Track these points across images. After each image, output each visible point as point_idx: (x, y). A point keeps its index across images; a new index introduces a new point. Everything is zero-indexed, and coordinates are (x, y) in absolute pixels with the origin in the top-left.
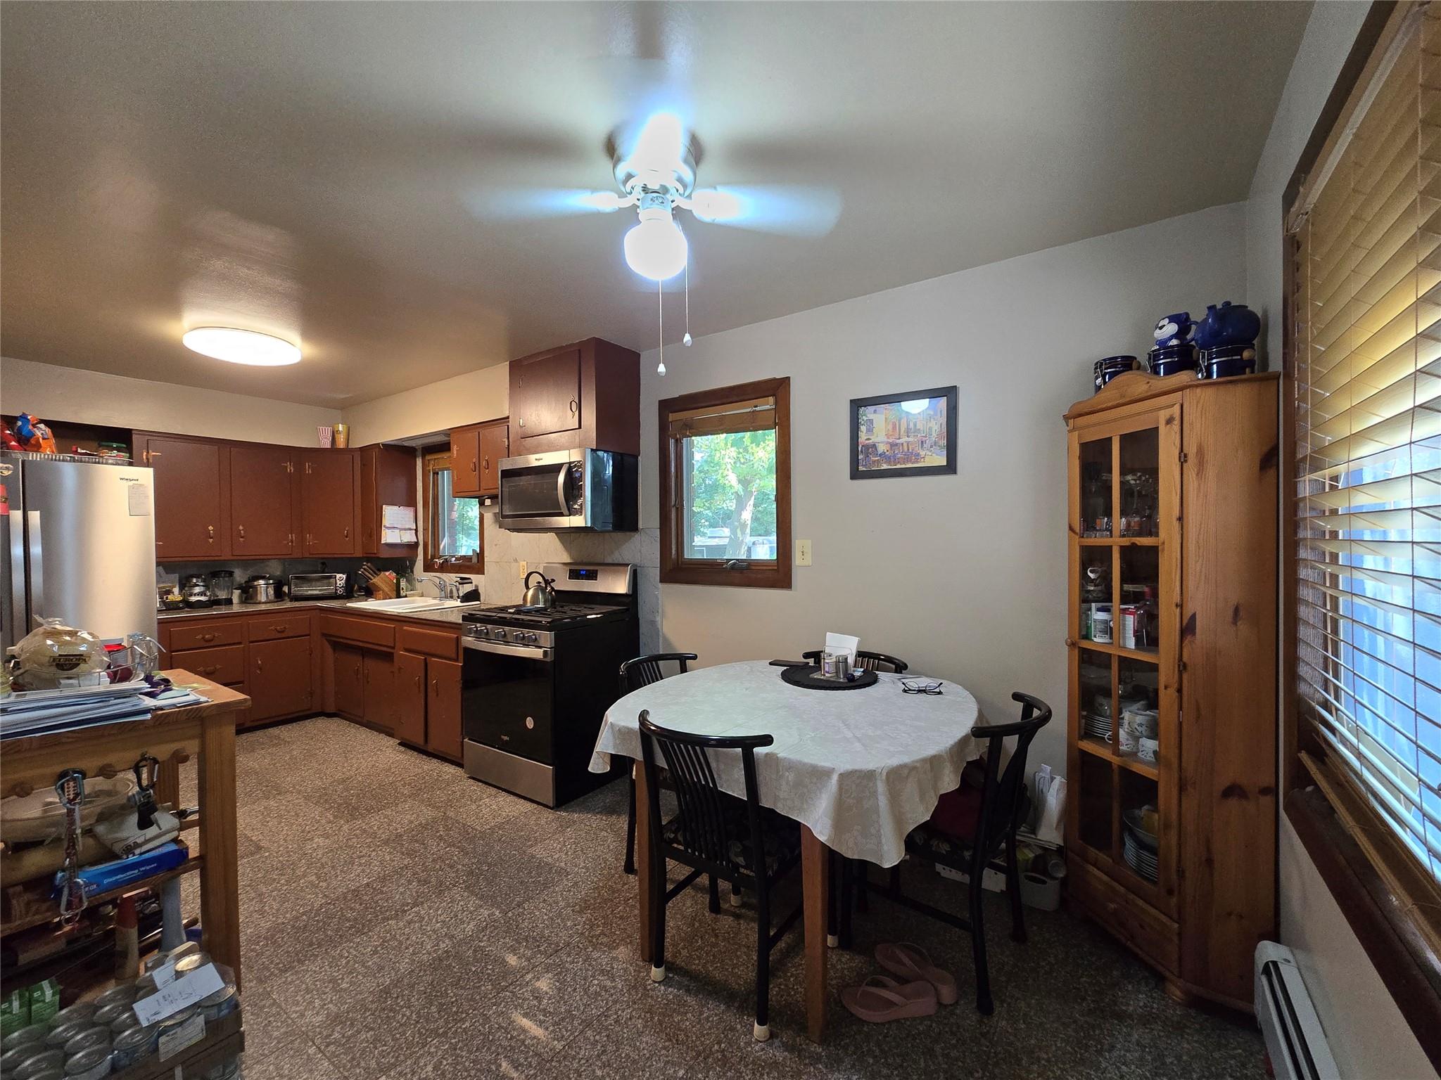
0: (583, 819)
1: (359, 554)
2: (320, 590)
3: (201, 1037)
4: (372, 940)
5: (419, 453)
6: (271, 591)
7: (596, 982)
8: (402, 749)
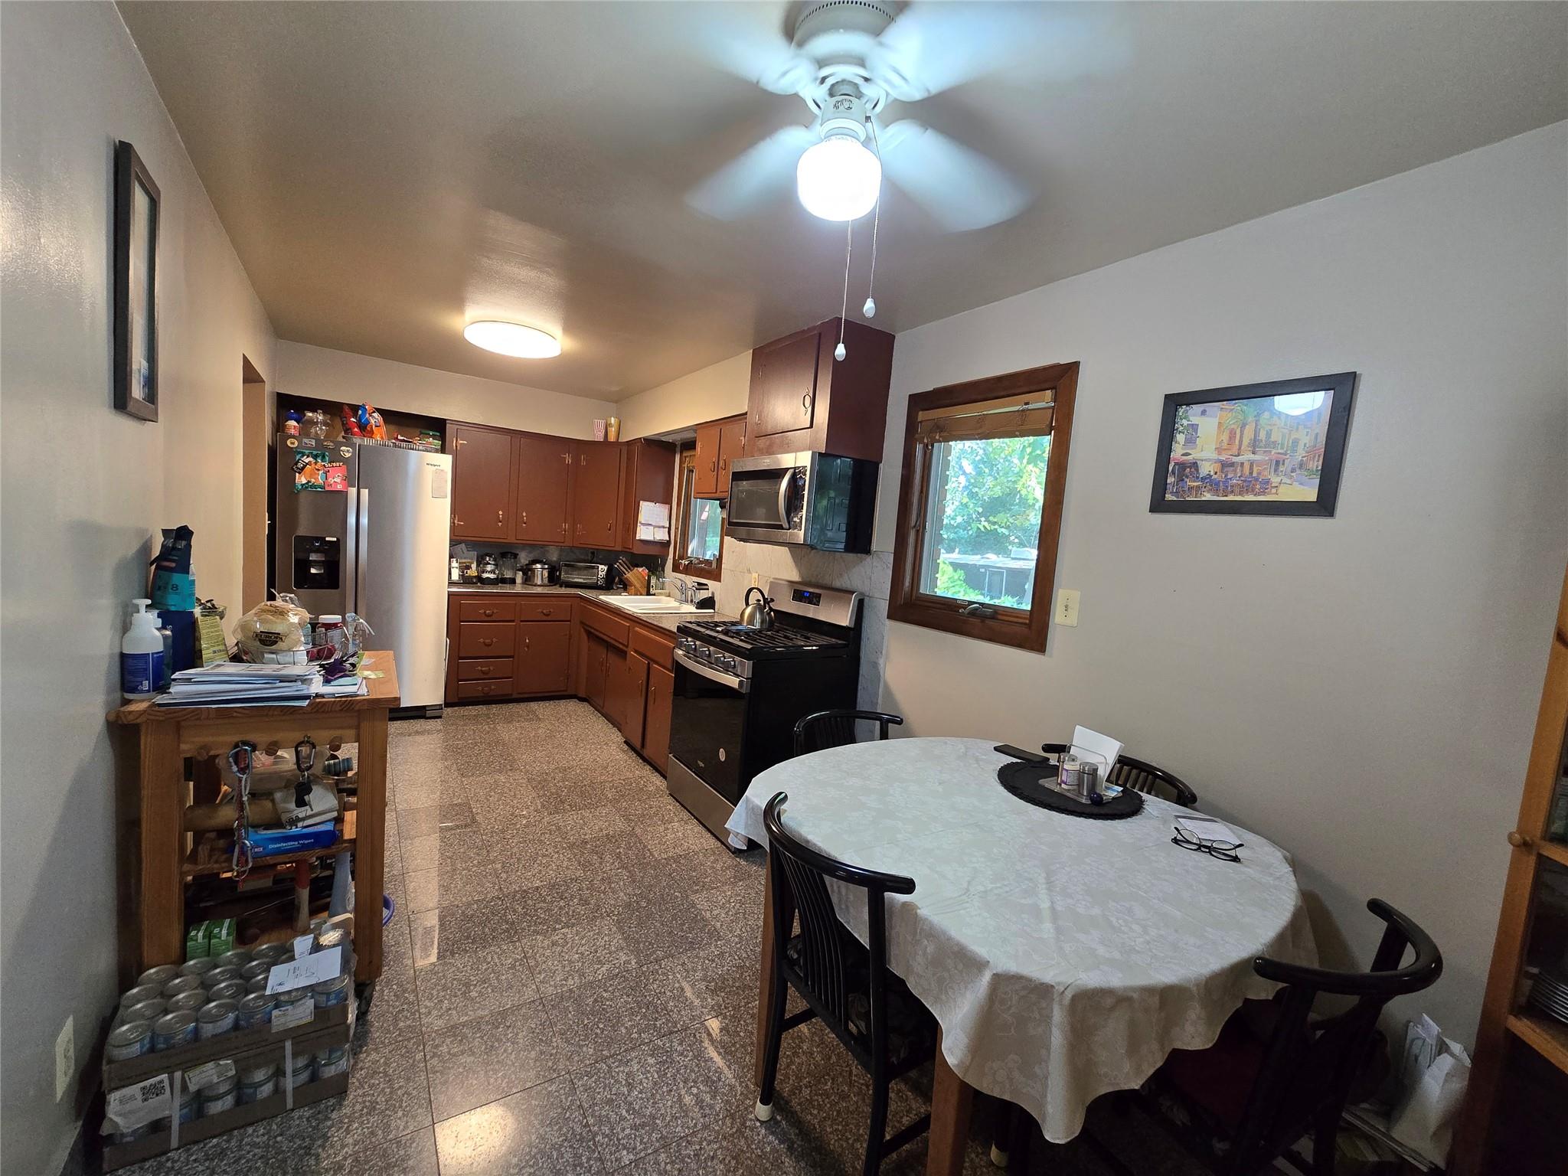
0: (760, 876)
1: (618, 548)
2: (584, 579)
3: (309, 1019)
4: (516, 952)
5: (678, 449)
6: (546, 574)
7: (695, 1090)
8: (626, 747)
